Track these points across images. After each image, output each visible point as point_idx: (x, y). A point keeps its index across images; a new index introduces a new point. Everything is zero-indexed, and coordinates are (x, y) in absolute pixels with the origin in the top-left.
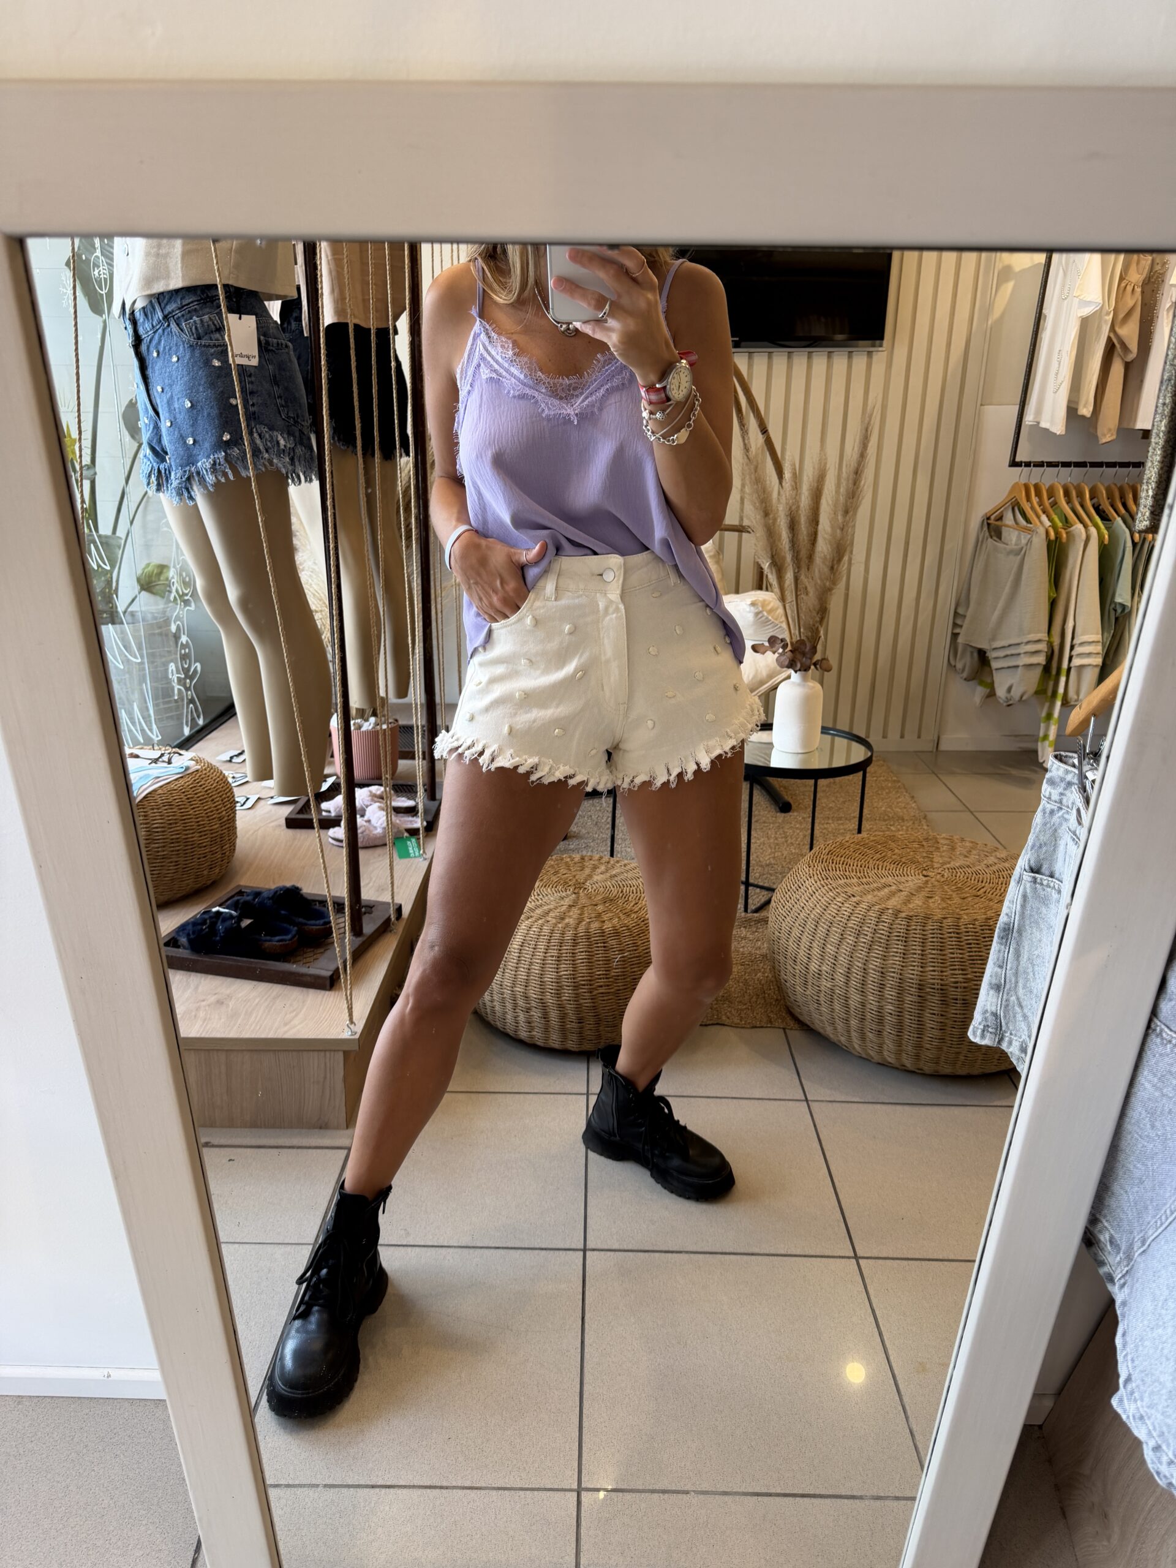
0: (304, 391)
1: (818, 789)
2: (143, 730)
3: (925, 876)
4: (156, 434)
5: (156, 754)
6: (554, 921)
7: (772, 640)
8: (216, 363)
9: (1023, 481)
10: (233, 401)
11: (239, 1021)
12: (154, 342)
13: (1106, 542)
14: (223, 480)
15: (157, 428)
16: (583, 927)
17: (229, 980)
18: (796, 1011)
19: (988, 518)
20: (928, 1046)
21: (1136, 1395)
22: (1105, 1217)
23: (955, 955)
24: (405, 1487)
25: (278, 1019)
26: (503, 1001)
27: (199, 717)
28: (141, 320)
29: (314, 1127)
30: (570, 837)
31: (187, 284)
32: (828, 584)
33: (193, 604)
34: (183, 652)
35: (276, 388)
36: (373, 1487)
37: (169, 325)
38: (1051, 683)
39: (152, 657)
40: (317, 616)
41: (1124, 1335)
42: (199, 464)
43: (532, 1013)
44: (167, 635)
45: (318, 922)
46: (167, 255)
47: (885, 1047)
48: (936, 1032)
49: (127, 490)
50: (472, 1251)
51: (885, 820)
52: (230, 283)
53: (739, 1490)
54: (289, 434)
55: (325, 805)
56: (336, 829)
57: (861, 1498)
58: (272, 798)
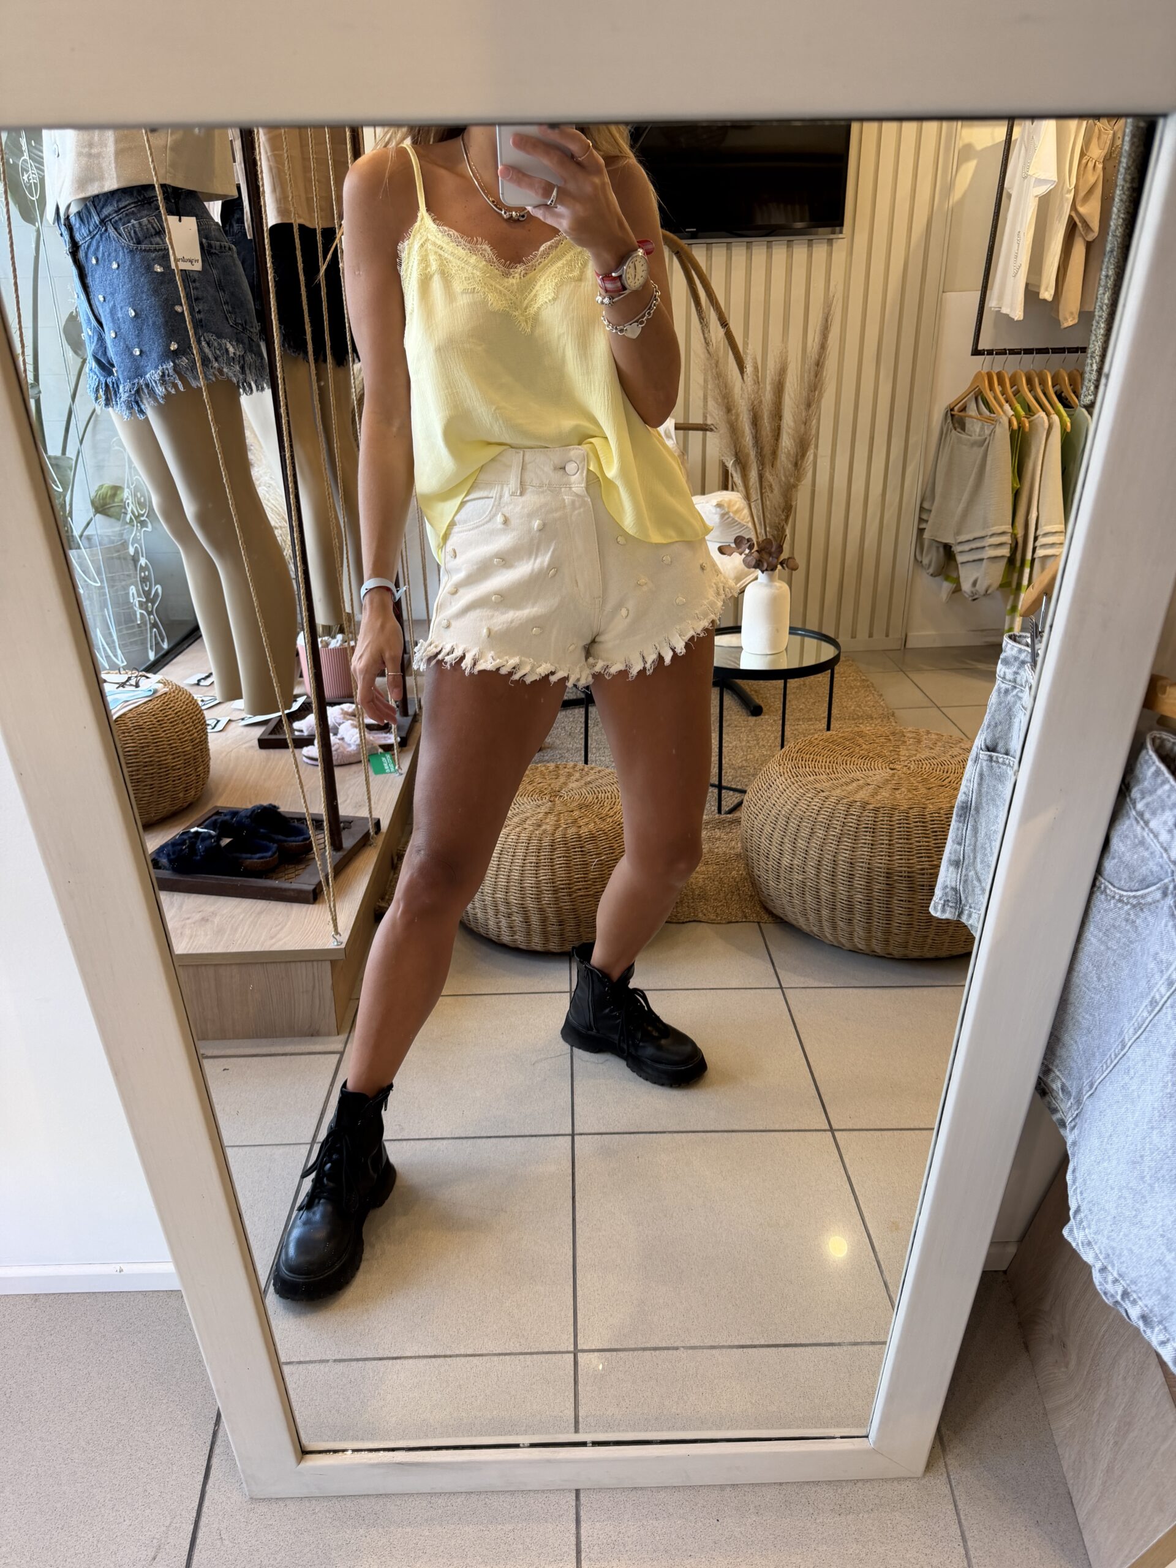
0: (250, 297)
1: (788, 692)
2: (108, 657)
3: (892, 769)
4: (101, 346)
5: (123, 678)
6: (531, 828)
7: (739, 541)
8: (159, 269)
9: (985, 371)
10: (178, 309)
11: (226, 936)
12: (92, 249)
13: (1069, 430)
14: (173, 391)
15: (101, 339)
16: (560, 833)
17: (213, 898)
18: (770, 905)
19: (952, 410)
20: (897, 931)
21: (1085, 1224)
22: (1057, 1066)
23: (921, 844)
24: (411, 1357)
25: (264, 934)
26: (484, 908)
27: (163, 641)
28: (77, 225)
29: (306, 1035)
30: (545, 748)
31: (123, 184)
32: (792, 480)
33: (149, 525)
34: (143, 574)
35: (221, 294)
36: (381, 1359)
37: (106, 230)
38: (1016, 575)
39: (112, 581)
40: (277, 532)
41: (1074, 1171)
42: (148, 376)
43: (514, 918)
44: (125, 559)
45: (297, 838)
46: (98, 156)
47: (856, 934)
48: (904, 918)
49: (74, 408)
50: (464, 1141)
51: (854, 719)
52: (168, 182)
53: (725, 1344)
54: (239, 341)
55: (297, 725)
56: (310, 748)
57: (839, 1344)
58: (243, 719)
